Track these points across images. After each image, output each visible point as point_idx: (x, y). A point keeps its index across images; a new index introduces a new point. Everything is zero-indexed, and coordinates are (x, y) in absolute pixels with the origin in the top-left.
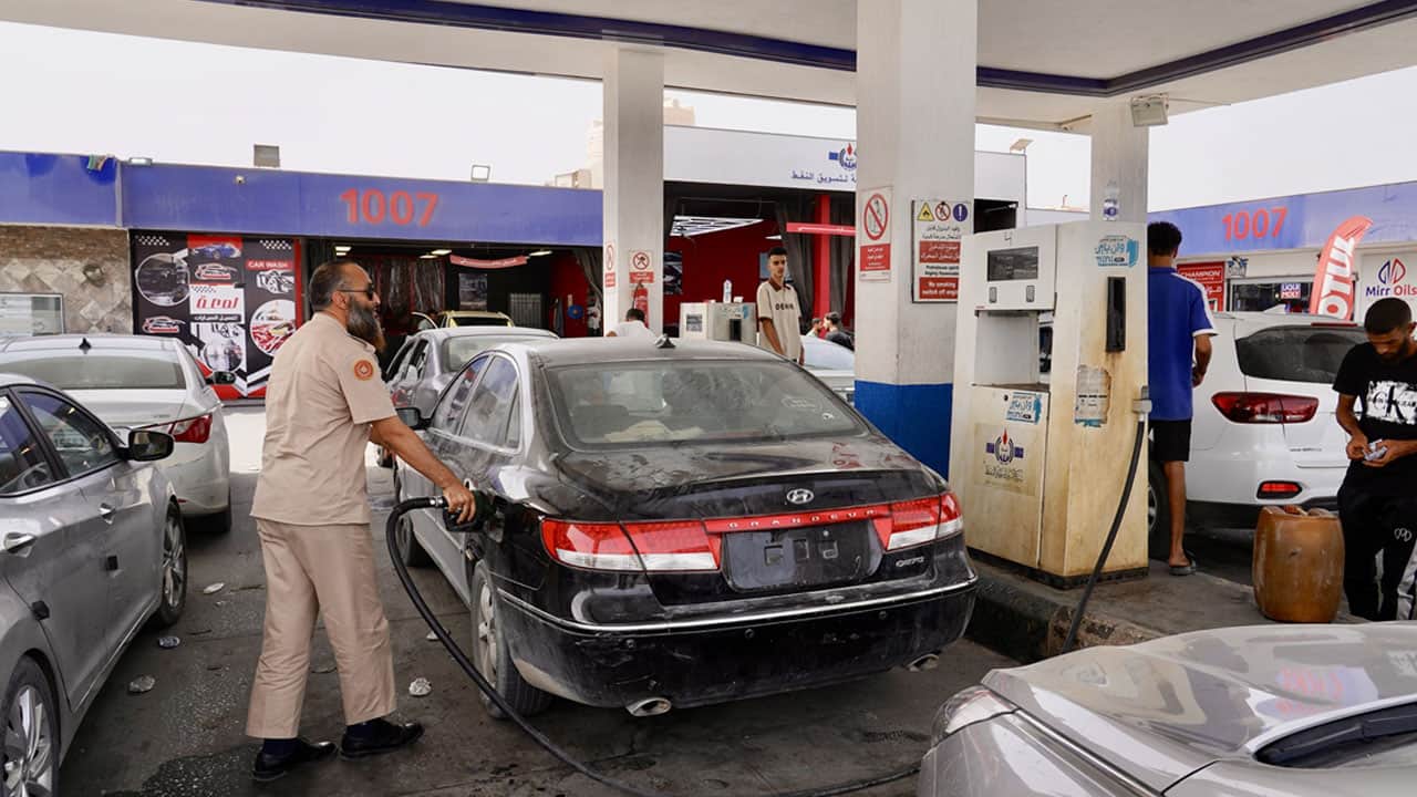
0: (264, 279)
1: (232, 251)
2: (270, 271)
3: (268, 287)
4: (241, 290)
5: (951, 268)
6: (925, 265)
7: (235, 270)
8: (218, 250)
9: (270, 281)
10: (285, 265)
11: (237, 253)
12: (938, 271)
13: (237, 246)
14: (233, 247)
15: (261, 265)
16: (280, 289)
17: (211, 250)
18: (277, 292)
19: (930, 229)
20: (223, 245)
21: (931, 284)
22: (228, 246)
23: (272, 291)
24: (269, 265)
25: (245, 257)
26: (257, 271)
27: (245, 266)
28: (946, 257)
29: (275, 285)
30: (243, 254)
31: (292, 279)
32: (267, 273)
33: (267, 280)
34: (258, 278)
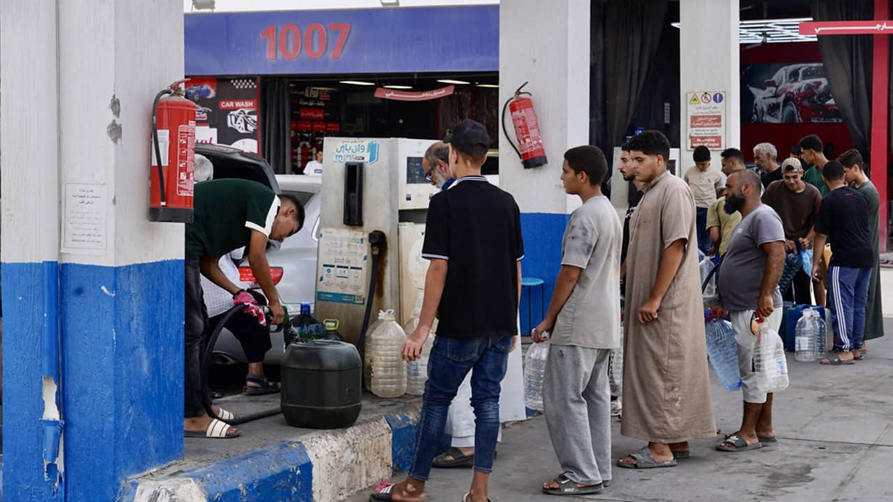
0: (233, 118)
1: (208, 92)
2: (238, 111)
3: (236, 126)
4: (215, 130)
5: (712, 131)
6: (694, 129)
7: (211, 110)
8: (197, 91)
9: (239, 121)
10: (251, 104)
11: (212, 94)
12: (703, 132)
13: (212, 87)
14: (209, 88)
15: (231, 104)
16: (246, 129)
17: (192, 91)
18: (244, 131)
19: (698, 108)
20: (202, 87)
21: (699, 140)
22: (206, 87)
23: (240, 131)
24: (238, 104)
25: (220, 97)
26: (228, 110)
27: (218, 105)
28: (708, 124)
29: (243, 125)
30: (217, 95)
31: (255, 118)
32: (236, 113)
33: (236, 120)
34: (229, 117)
